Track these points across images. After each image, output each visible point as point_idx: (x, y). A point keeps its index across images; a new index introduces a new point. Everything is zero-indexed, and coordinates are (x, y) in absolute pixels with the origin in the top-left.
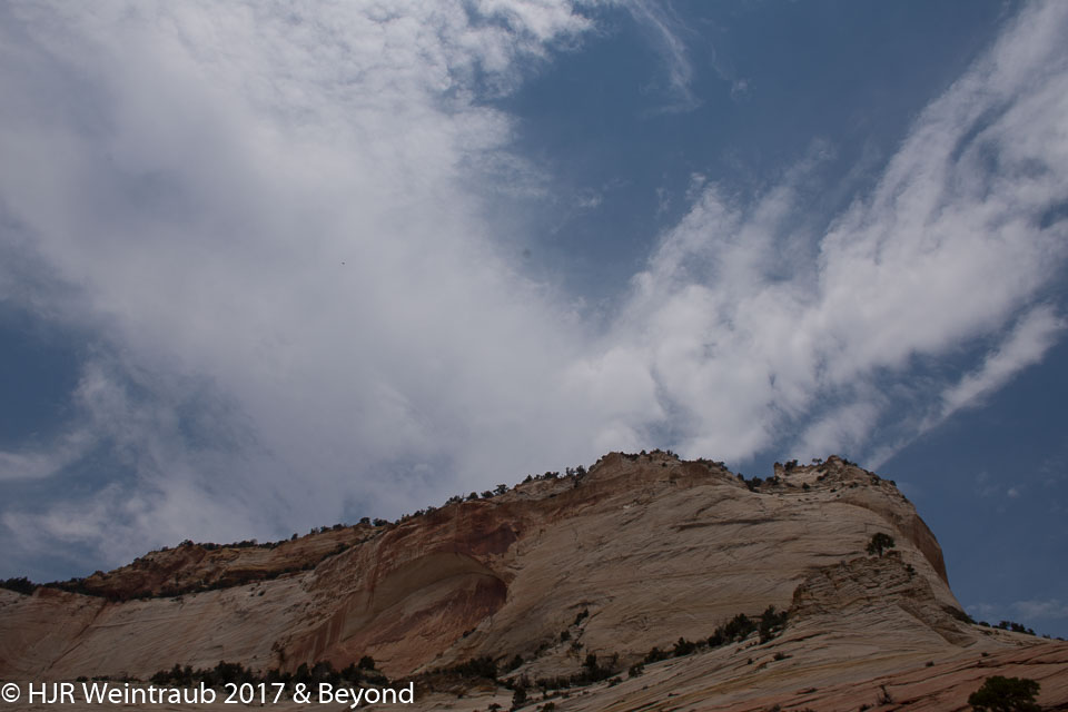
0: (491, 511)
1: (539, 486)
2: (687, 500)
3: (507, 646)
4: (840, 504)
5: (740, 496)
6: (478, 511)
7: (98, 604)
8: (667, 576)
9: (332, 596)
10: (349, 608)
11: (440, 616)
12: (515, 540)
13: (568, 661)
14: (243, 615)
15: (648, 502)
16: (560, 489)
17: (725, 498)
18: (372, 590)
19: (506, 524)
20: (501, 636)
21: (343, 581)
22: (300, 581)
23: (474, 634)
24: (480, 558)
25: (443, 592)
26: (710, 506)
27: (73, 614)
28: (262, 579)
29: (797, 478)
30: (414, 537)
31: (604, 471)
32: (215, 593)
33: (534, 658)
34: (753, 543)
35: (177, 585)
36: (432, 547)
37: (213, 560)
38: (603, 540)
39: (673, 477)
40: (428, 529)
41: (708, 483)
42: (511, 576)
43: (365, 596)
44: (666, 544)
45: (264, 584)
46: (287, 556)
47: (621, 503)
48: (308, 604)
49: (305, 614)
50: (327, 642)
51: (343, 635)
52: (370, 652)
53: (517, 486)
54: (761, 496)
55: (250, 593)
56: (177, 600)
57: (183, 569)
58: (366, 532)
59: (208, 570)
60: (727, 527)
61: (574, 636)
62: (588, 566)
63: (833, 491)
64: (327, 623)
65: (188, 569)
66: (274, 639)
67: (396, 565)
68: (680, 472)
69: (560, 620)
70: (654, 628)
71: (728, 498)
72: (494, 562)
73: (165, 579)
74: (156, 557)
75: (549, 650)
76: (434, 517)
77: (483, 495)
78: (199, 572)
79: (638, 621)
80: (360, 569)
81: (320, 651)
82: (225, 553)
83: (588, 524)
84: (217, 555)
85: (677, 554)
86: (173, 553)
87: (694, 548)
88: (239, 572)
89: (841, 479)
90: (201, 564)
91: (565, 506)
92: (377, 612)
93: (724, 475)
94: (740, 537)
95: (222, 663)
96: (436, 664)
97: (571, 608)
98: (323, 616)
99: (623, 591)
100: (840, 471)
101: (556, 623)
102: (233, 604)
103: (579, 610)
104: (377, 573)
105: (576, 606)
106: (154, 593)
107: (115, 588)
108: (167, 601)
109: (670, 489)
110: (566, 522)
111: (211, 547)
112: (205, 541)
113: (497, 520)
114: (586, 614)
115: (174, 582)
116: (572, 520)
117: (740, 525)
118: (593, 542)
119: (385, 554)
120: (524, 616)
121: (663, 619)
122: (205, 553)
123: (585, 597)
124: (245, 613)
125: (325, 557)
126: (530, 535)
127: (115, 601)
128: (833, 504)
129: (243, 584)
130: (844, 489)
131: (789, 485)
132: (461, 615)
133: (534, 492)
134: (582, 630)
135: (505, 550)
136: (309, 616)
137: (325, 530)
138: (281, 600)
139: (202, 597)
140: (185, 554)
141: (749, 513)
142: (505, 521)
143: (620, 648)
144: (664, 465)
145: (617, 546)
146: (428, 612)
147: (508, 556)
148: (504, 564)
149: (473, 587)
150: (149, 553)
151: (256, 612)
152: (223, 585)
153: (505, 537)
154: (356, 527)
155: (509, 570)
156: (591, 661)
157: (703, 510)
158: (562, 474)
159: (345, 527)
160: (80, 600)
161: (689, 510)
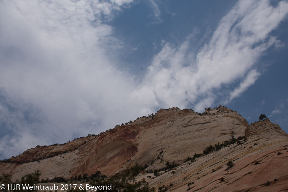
0: (129, 128)
1: (141, 120)
2: (185, 119)
3: (141, 163)
4: (225, 117)
5: (199, 117)
6: (125, 128)
7: (14, 165)
8: (183, 139)
9: (85, 156)
10: (90, 158)
11: (118, 157)
12: (137, 135)
13: (161, 164)
14: (59, 164)
15: (174, 121)
16: (148, 120)
17: (195, 118)
18: (96, 153)
19: (134, 130)
20: (138, 160)
21: (88, 151)
22: (74, 153)
23: (131, 161)
24: (127, 141)
25: (117, 151)
26: (191, 120)
27: (7, 169)
28: (63, 154)
29: (212, 112)
30: (107, 137)
31: (160, 114)
32: (49, 159)
33: (151, 165)
34: (205, 129)
35: (37, 158)
36: (113, 139)
37: (46, 150)
38: (163, 132)
39: (179, 114)
40: (111, 135)
41: (189, 115)
42: (138, 145)
43: (95, 154)
44: (181, 131)
45: (64, 155)
46: (68, 147)
47: (166, 122)
48: (78, 159)
49: (78, 161)
50: (85, 168)
51: (89, 166)
52: (98, 169)
53: (135, 120)
54: (204, 117)
55: (60, 158)
56: (38, 162)
57: (38, 153)
58: (90, 138)
59: (45, 153)
60: (197, 125)
61: (161, 158)
62: (160, 139)
63: (223, 114)
64: (84, 163)
65: (39, 153)
66: (70, 169)
67: (103, 145)
68: (181, 112)
69: (155, 154)
70: (183, 153)
71: (196, 118)
72: (132, 141)
73: (33, 157)
74: (29, 151)
75: (155, 162)
76: (112, 131)
77: (125, 124)
78: (43, 154)
79: (178, 152)
80: (92, 147)
81: (83, 171)
82: (50, 148)
83: (158, 128)
84: (47, 149)
85: (185, 133)
86: (34, 149)
87: (189, 132)
88: (54, 152)
89: (224, 111)
90: (43, 151)
91: (150, 124)
92: (98, 159)
93: (193, 112)
94: (201, 128)
95: (55, 177)
96: (121, 170)
97: (158, 150)
98: (83, 161)
99: (172, 145)
100: (223, 109)
101: (154, 155)
102: (55, 161)
103: (160, 151)
104: (97, 148)
105: (159, 150)
106: (30, 160)
107: (19, 160)
108: (35, 163)
109: (179, 117)
110: (151, 128)
111: (45, 146)
112: (43, 145)
113: (131, 130)
114: (163, 152)
115: (36, 157)
116: (153, 128)
117: (201, 124)
118: (160, 133)
119: (99, 142)
120: (144, 154)
121: (185, 151)
122: (43, 148)
123: (161, 147)
124: (59, 163)
125: (80, 146)
126: (141, 133)
127: (19, 164)
128: (223, 117)
129: (57, 156)
130: (225, 113)
131: (210, 114)
132: (124, 157)
133: (140, 121)
134: (163, 156)
135: (135, 138)
136: (79, 162)
137: (78, 139)
138: (69, 158)
139: (45, 160)
140: (38, 149)
141: (202, 121)
142: (133, 130)
143: (174, 159)
144: (176, 111)
145: (167, 133)
146: (114, 157)
147: (136, 139)
148: (135, 141)
149: (126, 149)
150: (27, 150)
151: (63, 163)
152: (51, 156)
153: (134, 134)
154: (87, 137)
155: (137, 143)
156: (168, 163)
157: (190, 121)
158: (147, 116)
159: (84, 137)
160: (9, 165)
161: (186, 122)
